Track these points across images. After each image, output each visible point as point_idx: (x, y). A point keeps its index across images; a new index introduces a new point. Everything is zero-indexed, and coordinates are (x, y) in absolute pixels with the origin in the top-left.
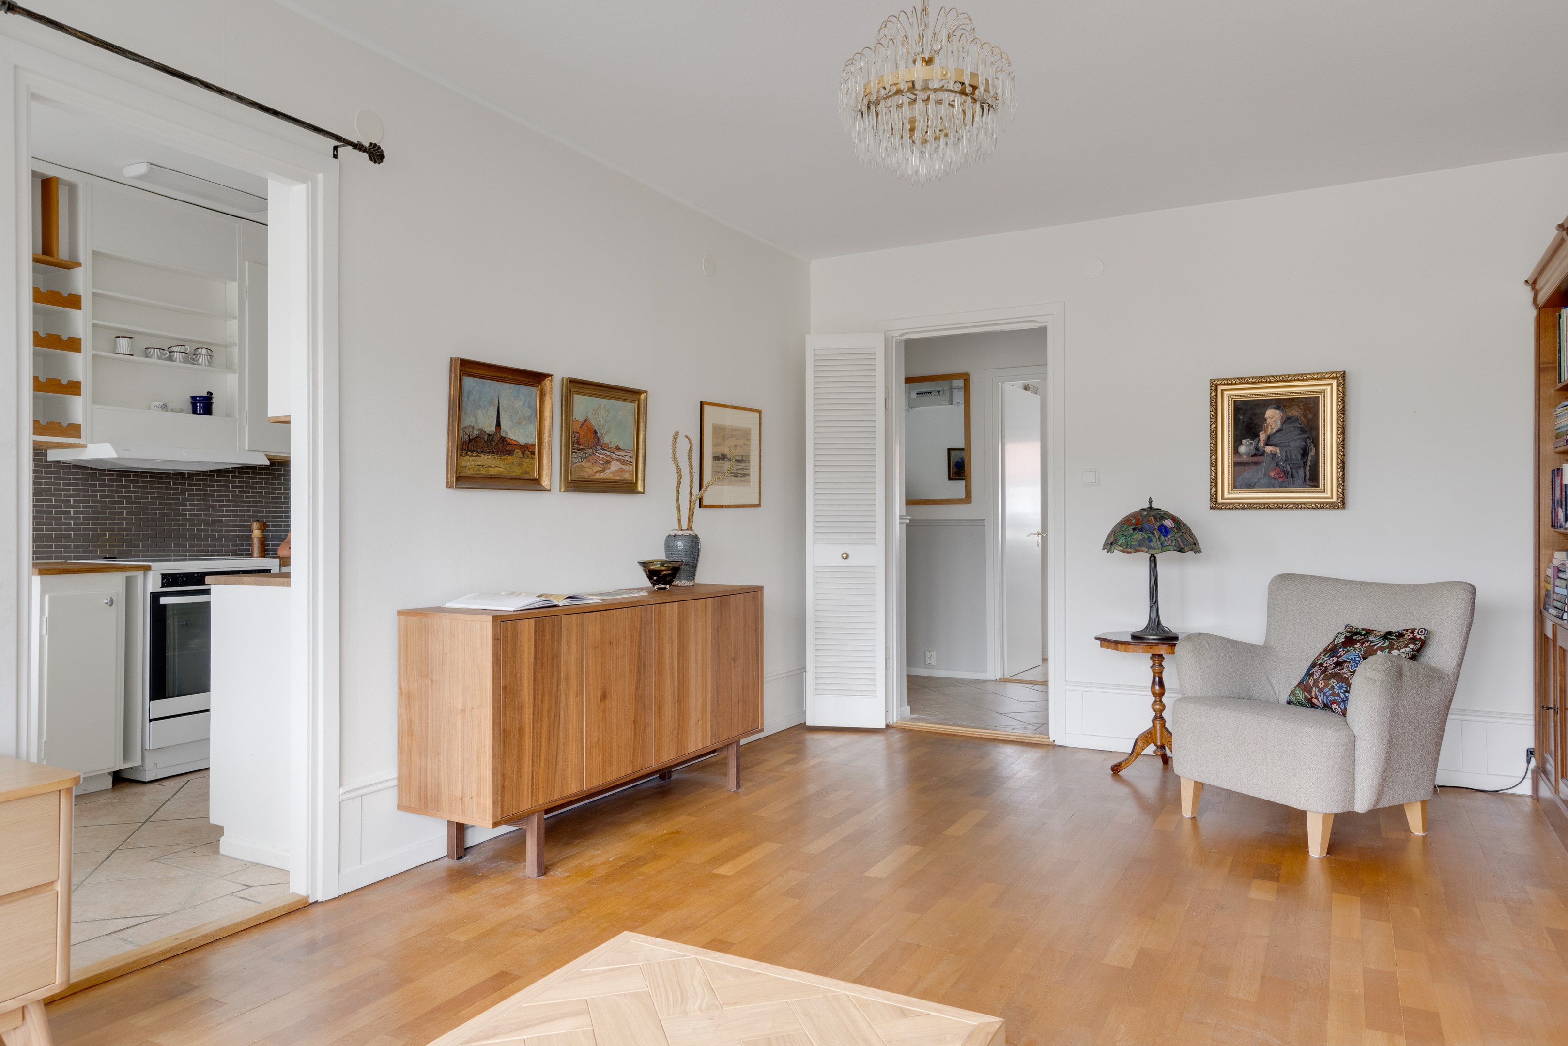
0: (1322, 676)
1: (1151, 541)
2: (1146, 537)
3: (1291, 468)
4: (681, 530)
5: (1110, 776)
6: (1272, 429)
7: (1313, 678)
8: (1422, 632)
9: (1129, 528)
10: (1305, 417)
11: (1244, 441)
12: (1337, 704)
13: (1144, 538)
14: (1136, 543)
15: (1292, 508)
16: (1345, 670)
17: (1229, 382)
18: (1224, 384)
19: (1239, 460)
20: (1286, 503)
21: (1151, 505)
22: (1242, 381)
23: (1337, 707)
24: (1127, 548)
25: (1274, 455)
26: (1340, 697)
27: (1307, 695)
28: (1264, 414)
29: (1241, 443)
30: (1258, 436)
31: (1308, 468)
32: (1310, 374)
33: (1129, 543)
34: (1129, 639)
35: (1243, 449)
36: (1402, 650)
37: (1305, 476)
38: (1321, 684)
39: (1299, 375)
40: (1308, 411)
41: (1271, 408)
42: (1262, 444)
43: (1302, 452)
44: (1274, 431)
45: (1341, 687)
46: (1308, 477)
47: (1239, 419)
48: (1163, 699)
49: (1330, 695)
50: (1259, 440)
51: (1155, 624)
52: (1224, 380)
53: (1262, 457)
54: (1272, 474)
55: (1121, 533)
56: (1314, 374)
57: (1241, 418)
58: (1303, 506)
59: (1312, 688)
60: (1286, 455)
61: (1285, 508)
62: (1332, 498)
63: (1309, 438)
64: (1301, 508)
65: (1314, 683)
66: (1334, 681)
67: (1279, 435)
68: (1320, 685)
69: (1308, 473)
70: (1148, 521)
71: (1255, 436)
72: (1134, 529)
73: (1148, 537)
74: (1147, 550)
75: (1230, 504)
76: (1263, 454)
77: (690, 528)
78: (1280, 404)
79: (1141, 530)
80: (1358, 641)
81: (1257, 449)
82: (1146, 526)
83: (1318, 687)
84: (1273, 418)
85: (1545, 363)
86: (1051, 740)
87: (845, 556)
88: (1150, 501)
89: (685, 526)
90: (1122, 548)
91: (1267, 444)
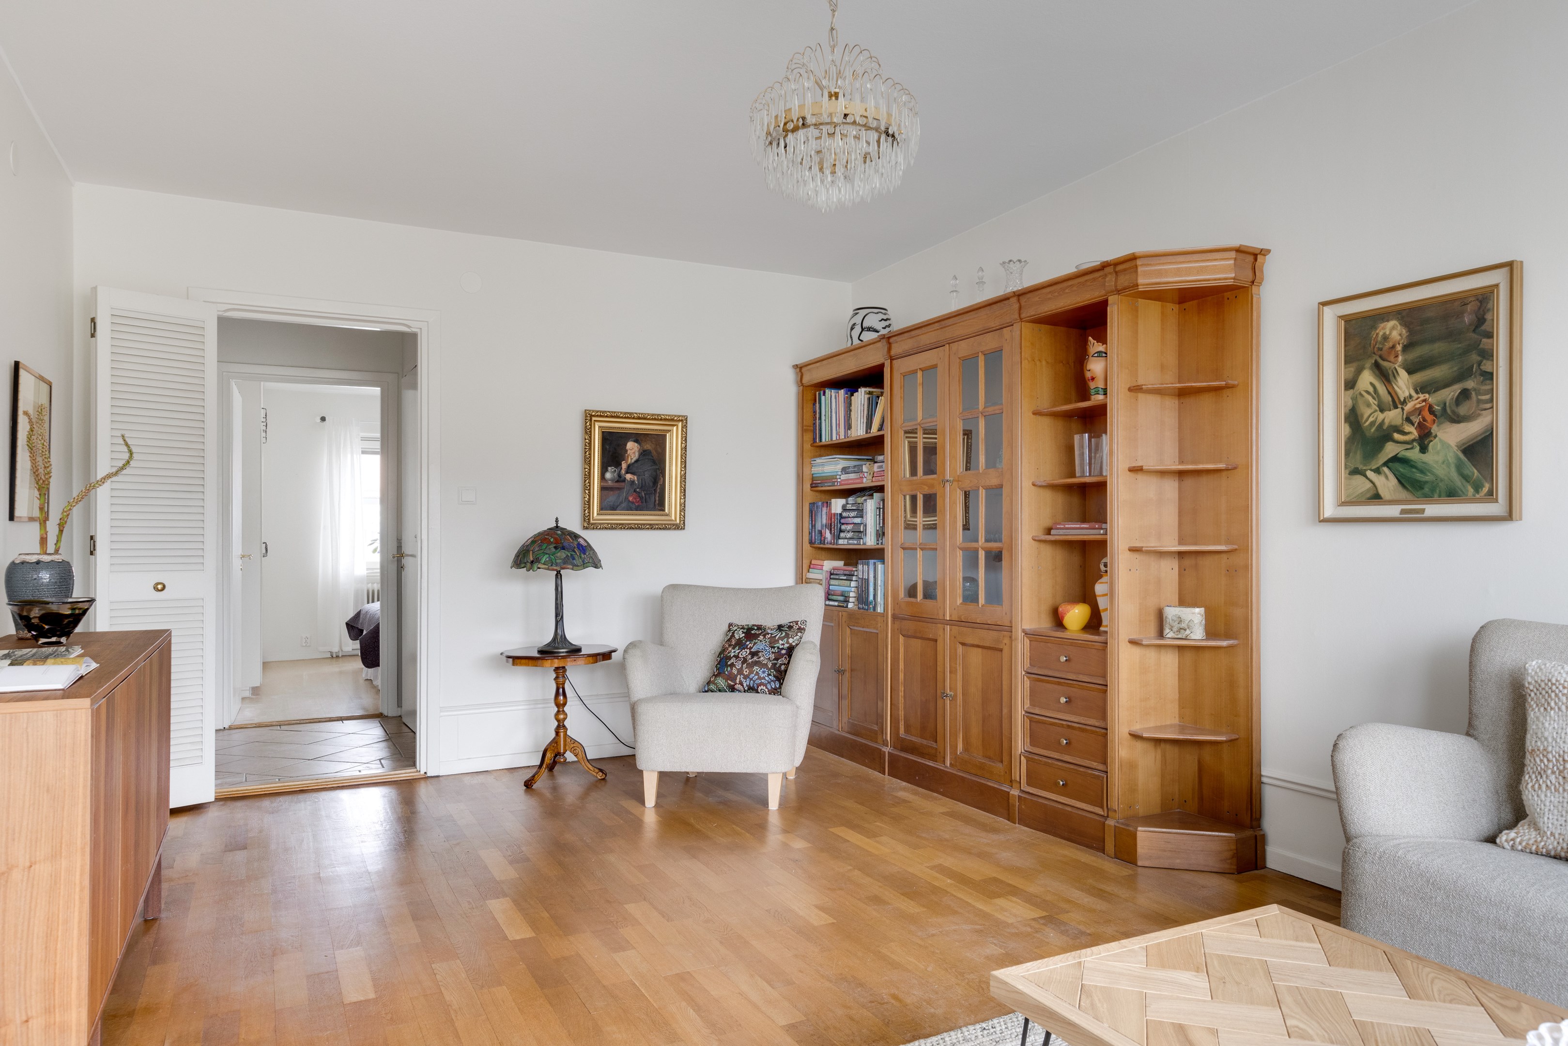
0: (745, 665)
1: (574, 559)
2: (569, 555)
3: (645, 494)
4: (46, 554)
5: (523, 792)
6: (632, 459)
7: (736, 668)
8: (803, 623)
9: (550, 547)
10: (656, 451)
11: (609, 468)
12: (764, 686)
13: (567, 556)
14: (561, 561)
15: (648, 528)
16: (762, 658)
17: (602, 414)
18: (597, 416)
19: (605, 484)
20: (644, 524)
21: (557, 525)
22: (614, 415)
23: (764, 688)
24: (552, 565)
25: (632, 482)
26: (765, 679)
27: (730, 682)
28: (626, 445)
29: (607, 470)
30: (621, 465)
31: (658, 495)
32: (663, 415)
33: (554, 561)
34: (536, 655)
35: (608, 475)
36: (795, 638)
37: (655, 501)
38: (746, 672)
39: (655, 415)
40: (658, 446)
41: (631, 441)
42: (623, 472)
43: (653, 480)
44: (633, 461)
45: (764, 672)
46: (657, 502)
47: (606, 448)
48: (565, 709)
49: (757, 679)
50: (621, 468)
51: (559, 638)
52: (597, 412)
53: (623, 484)
54: (631, 499)
55: (542, 551)
56: (666, 415)
57: (608, 447)
58: (657, 526)
59: (736, 676)
60: (642, 483)
61: (643, 529)
62: (676, 520)
63: (658, 469)
64: (654, 529)
65: (738, 672)
66: (757, 668)
67: (636, 465)
68: (744, 672)
69: (657, 499)
70: (566, 539)
71: (618, 465)
72: (556, 548)
73: (571, 554)
74: (571, 567)
75: (601, 524)
76: (624, 480)
77: (57, 552)
78: (638, 437)
79: (563, 548)
80: (760, 634)
81: (619, 476)
82: (566, 544)
83: (744, 675)
84: (633, 449)
85: (806, 426)
86: (422, 772)
87: (160, 587)
88: (557, 521)
89: (51, 548)
90: (547, 567)
91: (627, 472)
